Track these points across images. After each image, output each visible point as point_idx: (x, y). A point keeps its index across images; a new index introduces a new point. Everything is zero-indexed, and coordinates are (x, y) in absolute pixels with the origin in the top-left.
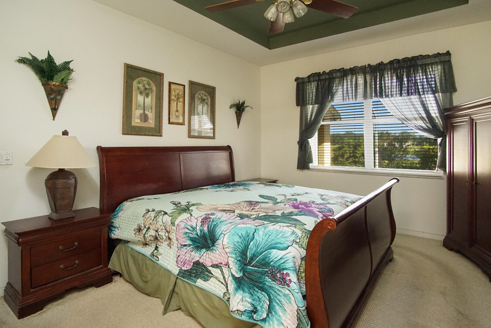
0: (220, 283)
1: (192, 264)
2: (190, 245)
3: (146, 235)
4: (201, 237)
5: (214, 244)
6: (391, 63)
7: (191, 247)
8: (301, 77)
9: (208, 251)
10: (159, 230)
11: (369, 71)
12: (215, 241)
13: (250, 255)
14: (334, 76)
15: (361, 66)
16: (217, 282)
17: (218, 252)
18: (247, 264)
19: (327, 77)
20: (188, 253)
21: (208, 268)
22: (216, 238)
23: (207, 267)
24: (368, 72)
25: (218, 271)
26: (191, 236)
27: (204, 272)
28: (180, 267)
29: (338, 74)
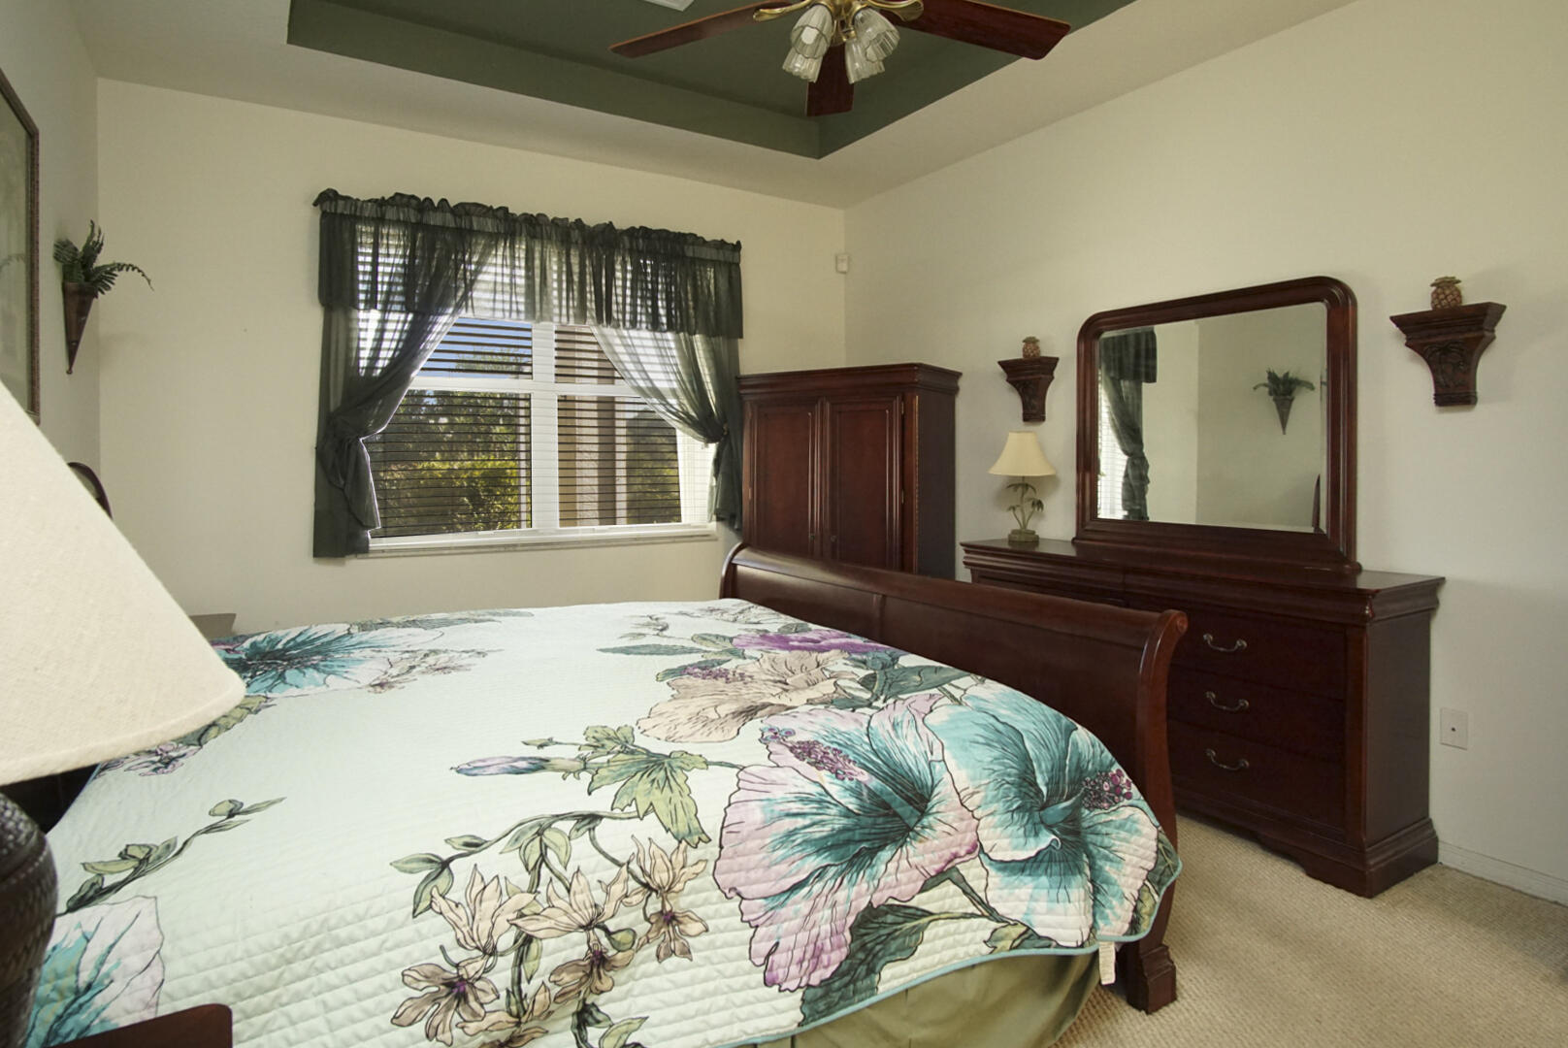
0: (964, 923)
1: (847, 934)
2: (820, 873)
3: (524, 985)
4: (866, 811)
5: (926, 807)
6: (632, 232)
7: (832, 871)
8: (344, 194)
9: (901, 846)
10: (609, 910)
11: (580, 242)
12: (927, 796)
13: (1045, 774)
14: (475, 227)
15: (555, 219)
16: (953, 925)
17: (940, 828)
18: (1048, 801)
19: (450, 220)
20: (820, 906)
21: (912, 903)
22: (927, 785)
23: (908, 904)
24: (577, 243)
25: (948, 887)
26: (818, 832)
27: (896, 930)
28: (802, 984)
29: (489, 225)
